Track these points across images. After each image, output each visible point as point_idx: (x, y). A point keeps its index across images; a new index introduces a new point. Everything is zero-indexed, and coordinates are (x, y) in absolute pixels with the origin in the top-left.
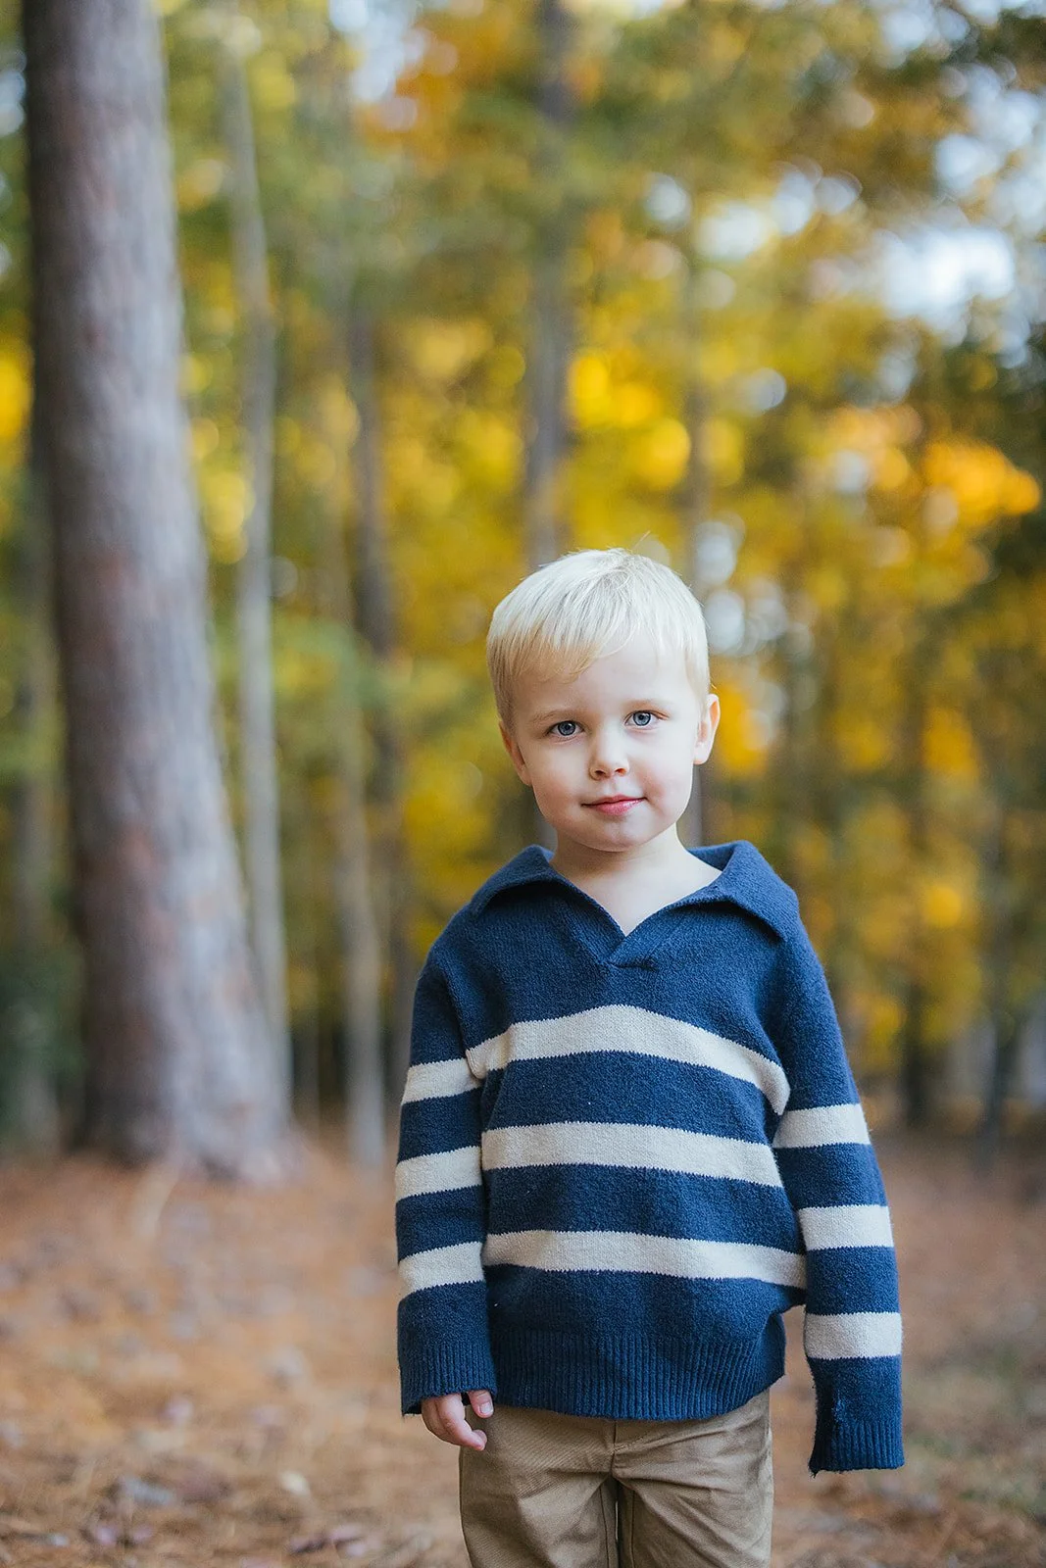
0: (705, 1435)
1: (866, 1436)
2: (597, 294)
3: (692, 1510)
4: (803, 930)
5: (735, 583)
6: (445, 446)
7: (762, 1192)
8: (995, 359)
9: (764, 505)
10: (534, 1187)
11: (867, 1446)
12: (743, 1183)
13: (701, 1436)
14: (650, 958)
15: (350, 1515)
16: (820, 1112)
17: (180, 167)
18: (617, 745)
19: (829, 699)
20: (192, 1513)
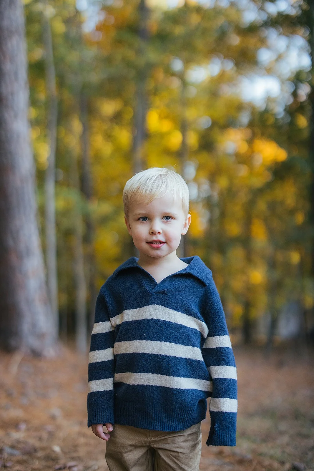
0: (178, 436)
1: (224, 435)
2: (156, 92)
3: (173, 458)
4: (213, 282)
5: (195, 180)
6: (109, 137)
7: (198, 362)
8: (274, 115)
9: (204, 157)
10: (127, 360)
11: (224, 439)
12: (192, 360)
13: (177, 436)
14: (165, 290)
15: (73, 459)
16: (217, 338)
17: (30, 50)
18: (159, 225)
19: (223, 215)
20: (25, 458)
